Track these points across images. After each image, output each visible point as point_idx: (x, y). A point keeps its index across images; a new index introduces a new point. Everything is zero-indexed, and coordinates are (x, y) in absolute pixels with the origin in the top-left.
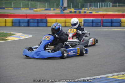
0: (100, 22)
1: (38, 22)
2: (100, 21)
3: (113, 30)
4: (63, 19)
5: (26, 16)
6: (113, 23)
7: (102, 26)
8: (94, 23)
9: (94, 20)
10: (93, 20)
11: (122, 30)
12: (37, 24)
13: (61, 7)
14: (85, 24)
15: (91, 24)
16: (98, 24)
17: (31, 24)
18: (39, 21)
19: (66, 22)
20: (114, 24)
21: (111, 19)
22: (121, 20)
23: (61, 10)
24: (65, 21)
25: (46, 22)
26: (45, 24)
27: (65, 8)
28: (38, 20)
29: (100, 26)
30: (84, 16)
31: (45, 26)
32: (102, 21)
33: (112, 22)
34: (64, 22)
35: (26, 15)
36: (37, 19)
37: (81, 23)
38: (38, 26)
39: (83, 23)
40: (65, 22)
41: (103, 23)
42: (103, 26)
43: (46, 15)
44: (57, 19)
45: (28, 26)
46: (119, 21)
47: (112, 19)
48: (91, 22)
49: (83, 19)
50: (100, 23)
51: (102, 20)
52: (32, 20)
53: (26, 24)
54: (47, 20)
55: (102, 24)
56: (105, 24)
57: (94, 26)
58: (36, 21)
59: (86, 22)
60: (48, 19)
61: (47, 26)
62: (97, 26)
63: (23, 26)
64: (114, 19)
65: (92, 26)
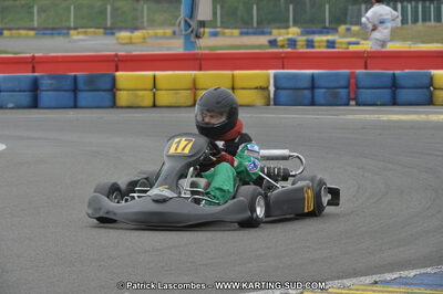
0: (347, 87)
1: (75, 90)
2: (343, 83)
3: (385, 118)
4: (185, 75)
5: (33, 63)
6: (398, 90)
7: (353, 103)
8: (317, 91)
9: (320, 75)
10: (313, 76)
11: (423, 117)
12: (71, 94)
13: (186, 21)
14: (283, 92)
15: (307, 93)
16: (336, 96)
17: (45, 97)
18: (81, 85)
19: (199, 85)
20: (403, 94)
21: (391, 72)
22: (431, 78)
23: (187, 37)
24: (194, 81)
25: (108, 86)
26: (107, 95)
27: (202, 24)
28: (75, 77)
29: (348, 104)
30: (283, 58)
31: (109, 103)
32: (353, 81)
33: (394, 84)
34: (191, 85)
35: (33, 57)
36: (73, 74)
37: (267, 89)
38: (75, 107)
39: (272, 89)
40: (194, 88)
41: (358, 88)
42: (358, 104)
43: (116, 55)
44: (157, 73)
45: (35, 104)
46: (427, 81)
47: (397, 72)
48: (307, 84)
49: (272, 72)
50: (343, 92)
51: (352, 75)
52: (49, 82)
53: (25, 98)
54: (114, 80)
55: (352, 96)
56: (365, 94)
57: (322, 101)
58: (69, 84)
59: (285, 85)
60: (118, 74)
61: (114, 105)
62: (334, 101)
63: (11, 105)
64: (407, 71)
65: (313, 103)
